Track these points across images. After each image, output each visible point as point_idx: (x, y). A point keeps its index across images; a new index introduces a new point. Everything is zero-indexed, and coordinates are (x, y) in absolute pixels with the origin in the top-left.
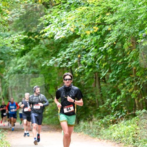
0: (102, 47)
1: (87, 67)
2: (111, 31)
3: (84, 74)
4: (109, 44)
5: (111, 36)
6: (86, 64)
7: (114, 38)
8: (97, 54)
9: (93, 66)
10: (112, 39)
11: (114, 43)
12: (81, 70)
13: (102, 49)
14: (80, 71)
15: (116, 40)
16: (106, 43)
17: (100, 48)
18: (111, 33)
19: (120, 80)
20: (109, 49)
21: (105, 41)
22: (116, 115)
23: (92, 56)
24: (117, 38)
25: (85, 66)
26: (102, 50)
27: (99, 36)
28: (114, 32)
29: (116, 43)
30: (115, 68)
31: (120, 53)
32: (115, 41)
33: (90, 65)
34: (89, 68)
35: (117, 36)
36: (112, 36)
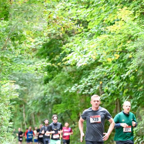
0: (124, 75)
1: (110, 94)
2: (132, 59)
3: (108, 102)
4: (131, 71)
5: (132, 64)
6: (109, 92)
7: (135, 65)
8: (119, 81)
9: (116, 93)
10: (133, 66)
11: (135, 70)
12: (104, 97)
13: (124, 76)
14: (103, 99)
15: (137, 67)
16: (128, 70)
17: (122, 76)
18: (132, 60)
19: (141, 106)
20: (131, 76)
21: (127, 69)
22: (137, 141)
23: (114, 83)
24: (138, 65)
25: (109, 94)
26: (124, 78)
27: (122, 64)
28: (135, 60)
29: (138, 70)
30: (136, 94)
31: (141, 80)
32: (137, 69)
33: (113, 92)
34: (112, 95)
35: (138, 64)
36: (134, 64)
